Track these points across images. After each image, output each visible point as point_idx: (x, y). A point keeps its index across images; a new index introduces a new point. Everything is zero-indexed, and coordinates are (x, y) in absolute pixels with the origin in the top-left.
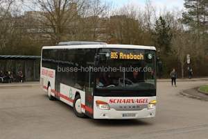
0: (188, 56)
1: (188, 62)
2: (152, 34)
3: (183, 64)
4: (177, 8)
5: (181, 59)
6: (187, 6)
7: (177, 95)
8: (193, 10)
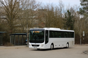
0: (84, 32)
1: (84, 35)
2: (64, 20)
3: (81, 36)
4: (76, 5)
5: (80, 34)
6: (82, 5)
7: (82, 53)
8: (85, 6)
